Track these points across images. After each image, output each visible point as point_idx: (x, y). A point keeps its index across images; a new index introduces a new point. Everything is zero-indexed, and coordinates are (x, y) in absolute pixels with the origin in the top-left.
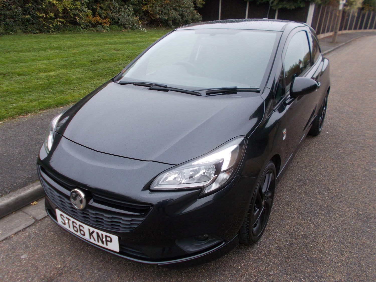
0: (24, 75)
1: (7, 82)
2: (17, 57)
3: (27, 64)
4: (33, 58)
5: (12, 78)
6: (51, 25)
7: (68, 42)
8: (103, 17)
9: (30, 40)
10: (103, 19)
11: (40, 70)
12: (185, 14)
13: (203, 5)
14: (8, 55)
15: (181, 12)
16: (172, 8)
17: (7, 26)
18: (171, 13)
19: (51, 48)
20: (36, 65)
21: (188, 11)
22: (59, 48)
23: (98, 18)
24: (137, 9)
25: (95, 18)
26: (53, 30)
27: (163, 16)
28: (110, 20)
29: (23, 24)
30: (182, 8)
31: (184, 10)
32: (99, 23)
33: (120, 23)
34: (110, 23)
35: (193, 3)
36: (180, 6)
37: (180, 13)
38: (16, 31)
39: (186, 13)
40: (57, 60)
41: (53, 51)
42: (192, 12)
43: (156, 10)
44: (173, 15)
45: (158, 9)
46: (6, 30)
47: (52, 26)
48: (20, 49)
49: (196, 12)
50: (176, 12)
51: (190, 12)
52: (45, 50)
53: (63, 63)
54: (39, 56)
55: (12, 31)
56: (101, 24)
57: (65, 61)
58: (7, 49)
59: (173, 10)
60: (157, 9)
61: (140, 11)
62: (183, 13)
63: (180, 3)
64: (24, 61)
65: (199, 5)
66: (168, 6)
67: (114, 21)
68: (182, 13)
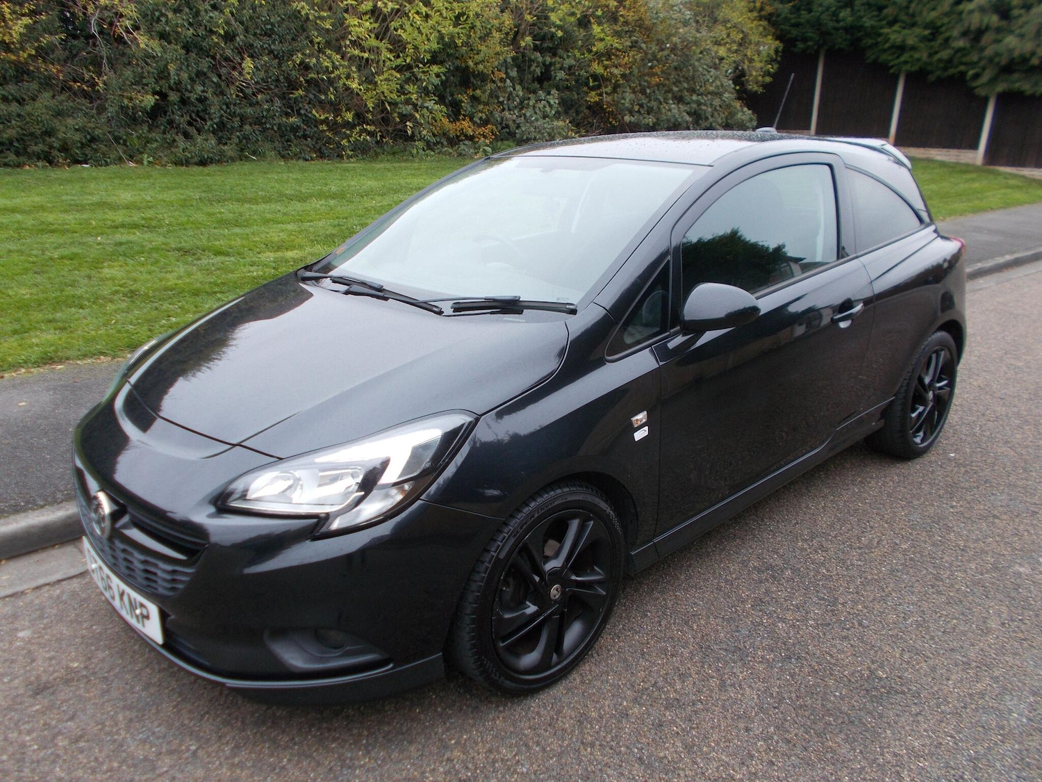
0: (227, 254)
1: (181, 269)
2: (234, 213)
3: (247, 231)
4: (269, 216)
5: (199, 259)
6: (344, 142)
7: (369, 182)
8: (479, 121)
9: (285, 176)
10: (479, 126)
11: (269, 246)
12: (705, 111)
13: (765, 86)
14: (216, 208)
15: (694, 106)
16: (670, 95)
17: (244, 141)
18: (664, 107)
19: (321, 195)
20: (268, 233)
21: (717, 102)
22: (340, 196)
23: (466, 124)
24: (572, 100)
25: (458, 124)
26: (350, 153)
27: (641, 118)
28: (497, 128)
29: (281, 137)
30: (698, 95)
31: (703, 101)
32: (466, 136)
33: (518, 136)
34: (495, 135)
35: (731, 82)
36: (692, 91)
37: (691, 108)
38: (264, 153)
39: (710, 110)
40: (321, 224)
41: (323, 202)
42: (729, 106)
43: (623, 101)
44: (669, 113)
45: (627, 100)
46: (242, 150)
47: (347, 144)
48: (249, 196)
49: (738, 104)
50: (680, 106)
51: (720, 106)
52: (303, 199)
53: (331, 231)
54: (285, 214)
55: (254, 153)
56: (471, 138)
57: (339, 225)
58: (223, 194)
59: (671, 102)
60: (625, 99)
61: (580, 106)
62: (701, 109)
63: (695, 83)
64: (246, 224)
65: (753, 87)
66: (658, 89)
67: (504, 130)
68: (697, 109)
